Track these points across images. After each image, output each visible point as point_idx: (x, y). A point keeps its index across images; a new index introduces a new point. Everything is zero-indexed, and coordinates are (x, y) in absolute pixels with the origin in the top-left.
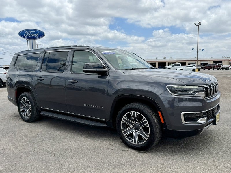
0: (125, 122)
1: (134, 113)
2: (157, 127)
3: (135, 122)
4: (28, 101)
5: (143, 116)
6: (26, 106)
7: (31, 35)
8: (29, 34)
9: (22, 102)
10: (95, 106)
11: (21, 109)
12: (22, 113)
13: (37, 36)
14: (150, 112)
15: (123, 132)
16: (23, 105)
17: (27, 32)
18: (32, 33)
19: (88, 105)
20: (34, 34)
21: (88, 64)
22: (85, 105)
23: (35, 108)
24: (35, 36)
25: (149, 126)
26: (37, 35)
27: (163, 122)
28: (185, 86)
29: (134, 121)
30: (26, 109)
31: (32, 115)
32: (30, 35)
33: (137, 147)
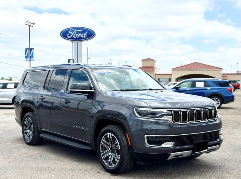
0: (103, 144)
1: (110, 135)
2: (126, 149)
3: (112, 145)
4: (31, 122)
5: (116, 138)
6: (30, 128)
7: (77, 35)
8: (74, 34)
9: (26, 123)
10: (81, 128)
11: (25, 130)
12: (25, 135)
13: (84, 37)
14: (121, 134)
15: (102, 154)
16: (27, 127)
17: (71, 32)
18: (78, 33)
19: (76, 127)
20: (81, 34)
21: (77, 85)
22: (74, 126)
23: (36, 129)
24: (82, 37)
25: (120, 148)
26: (85, 35)
27: (130, 144)
28: (151, 109)
29: (110, 144)
30: (29, 131)
31: (33, 137)
32: (75, 36)
33: (110, 170)
